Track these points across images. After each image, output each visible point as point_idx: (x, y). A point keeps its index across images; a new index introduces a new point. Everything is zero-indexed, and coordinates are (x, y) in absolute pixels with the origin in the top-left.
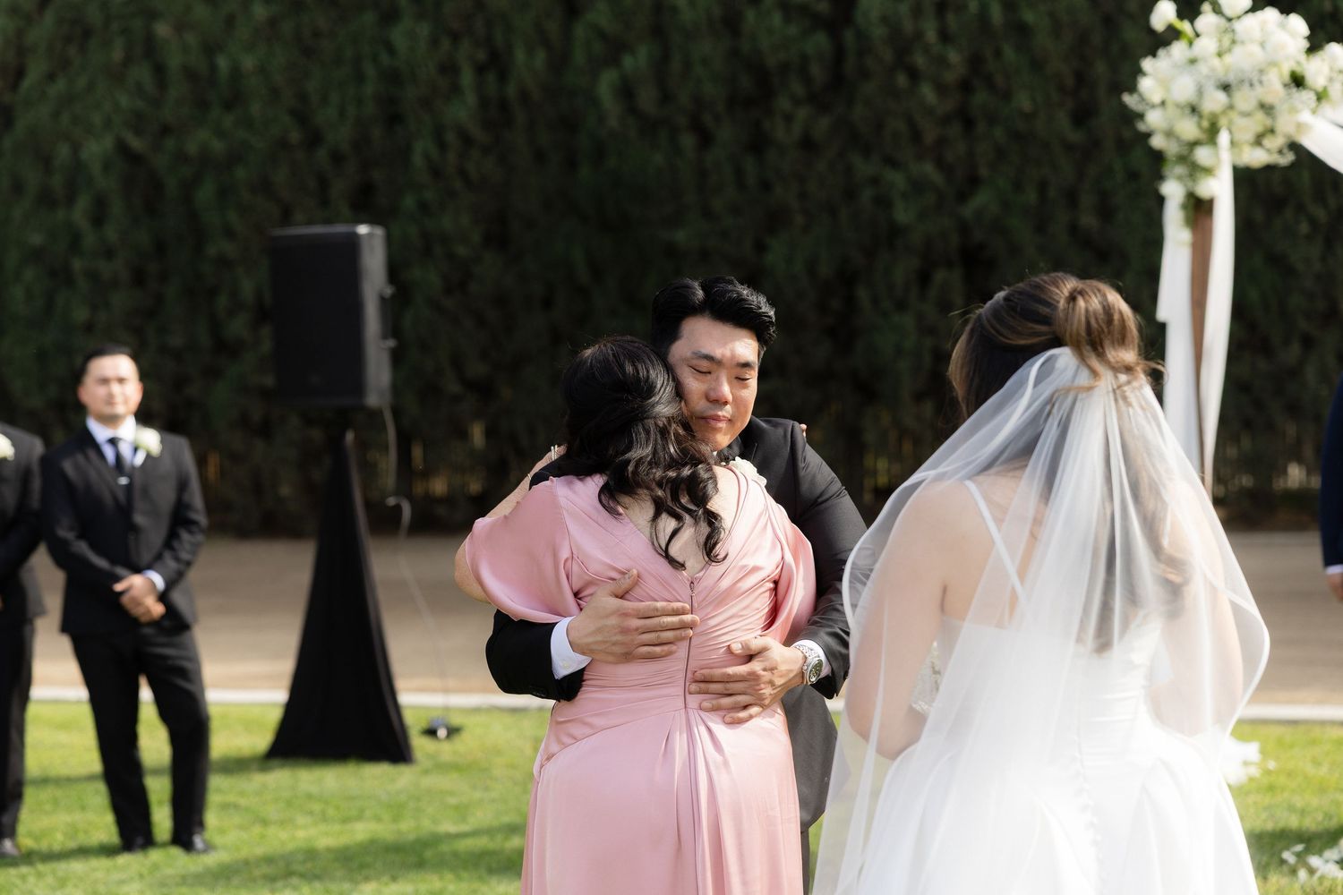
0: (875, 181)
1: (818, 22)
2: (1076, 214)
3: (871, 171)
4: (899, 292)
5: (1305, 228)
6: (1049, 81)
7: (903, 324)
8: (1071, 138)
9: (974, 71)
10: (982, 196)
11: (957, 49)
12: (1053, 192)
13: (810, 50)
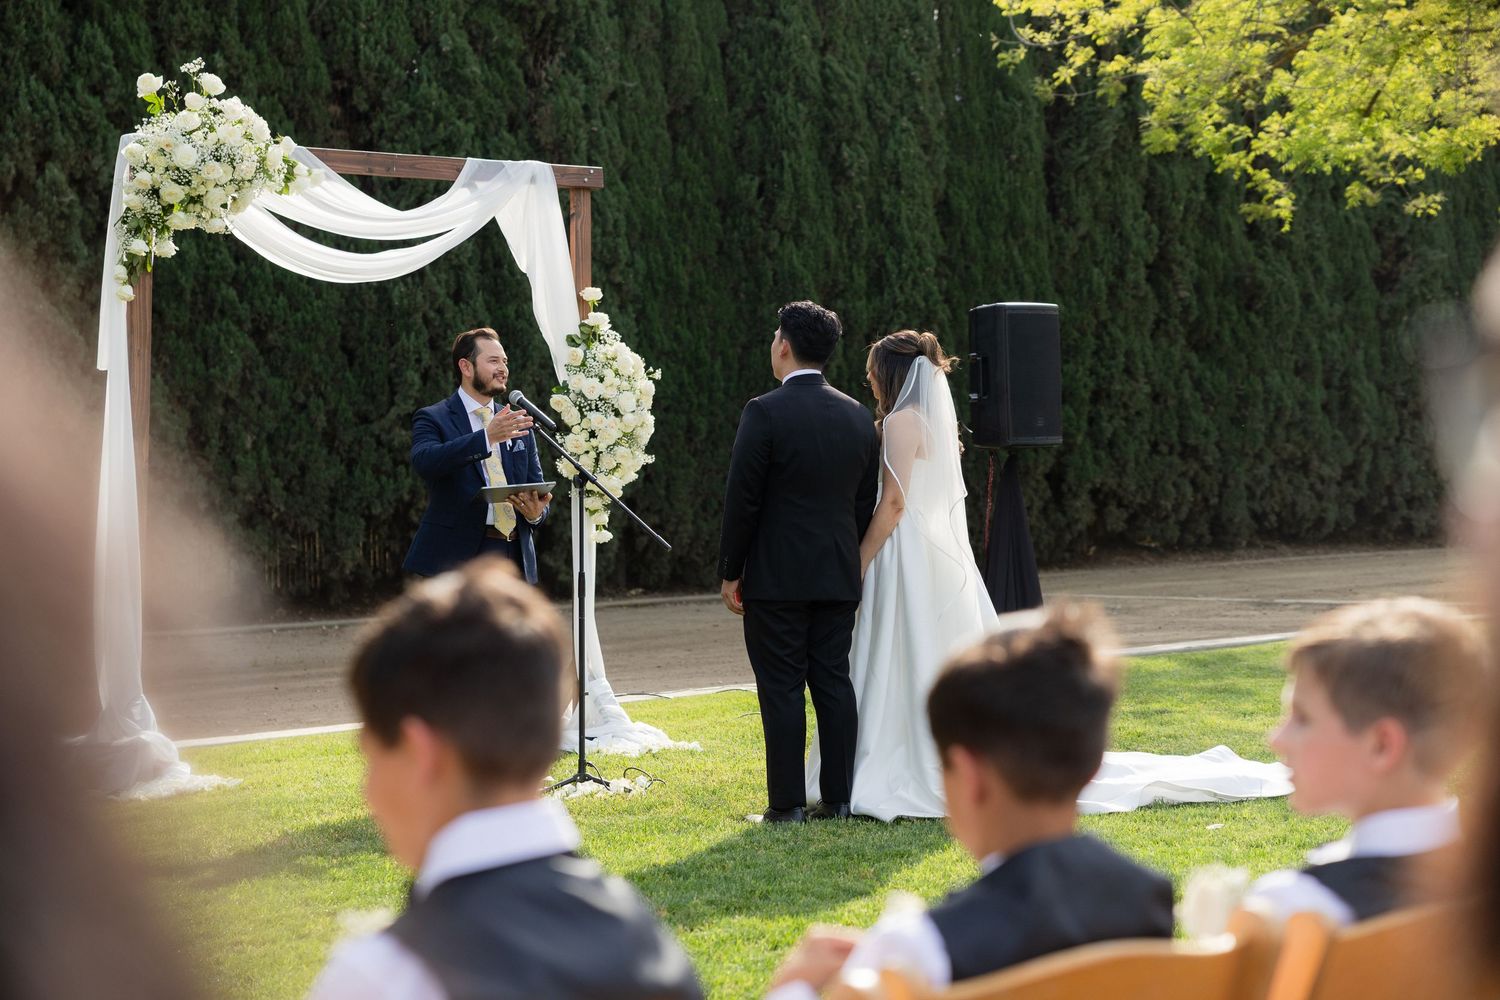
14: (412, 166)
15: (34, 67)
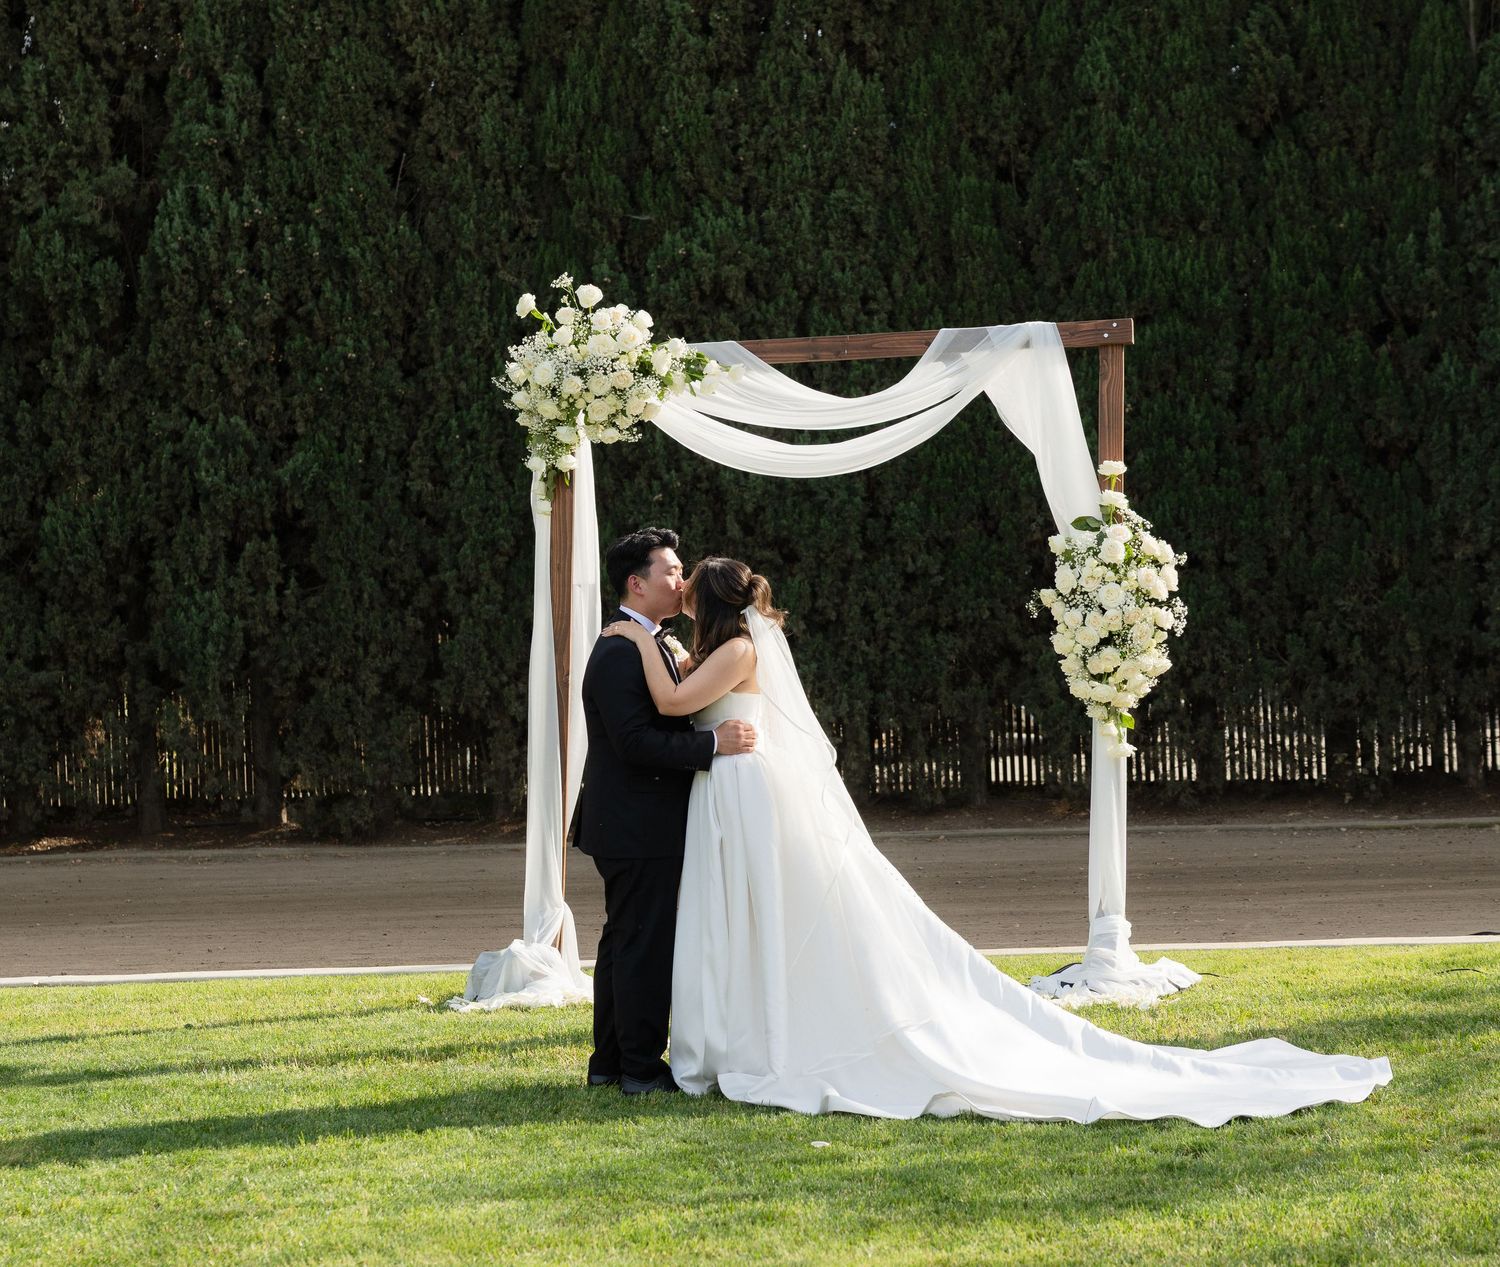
0: (177, 436)
2: (407, 478)
3: (170, 425)
4: (203, 566)
5: (659, 496)
6: (376, 326)
7: (210, 603)
8: (400, 391)
9: (291, 312)
10: (300, 456)
11: (270, 285)
12: (381, 453)
13: (96, 280)
14: (867, 347)
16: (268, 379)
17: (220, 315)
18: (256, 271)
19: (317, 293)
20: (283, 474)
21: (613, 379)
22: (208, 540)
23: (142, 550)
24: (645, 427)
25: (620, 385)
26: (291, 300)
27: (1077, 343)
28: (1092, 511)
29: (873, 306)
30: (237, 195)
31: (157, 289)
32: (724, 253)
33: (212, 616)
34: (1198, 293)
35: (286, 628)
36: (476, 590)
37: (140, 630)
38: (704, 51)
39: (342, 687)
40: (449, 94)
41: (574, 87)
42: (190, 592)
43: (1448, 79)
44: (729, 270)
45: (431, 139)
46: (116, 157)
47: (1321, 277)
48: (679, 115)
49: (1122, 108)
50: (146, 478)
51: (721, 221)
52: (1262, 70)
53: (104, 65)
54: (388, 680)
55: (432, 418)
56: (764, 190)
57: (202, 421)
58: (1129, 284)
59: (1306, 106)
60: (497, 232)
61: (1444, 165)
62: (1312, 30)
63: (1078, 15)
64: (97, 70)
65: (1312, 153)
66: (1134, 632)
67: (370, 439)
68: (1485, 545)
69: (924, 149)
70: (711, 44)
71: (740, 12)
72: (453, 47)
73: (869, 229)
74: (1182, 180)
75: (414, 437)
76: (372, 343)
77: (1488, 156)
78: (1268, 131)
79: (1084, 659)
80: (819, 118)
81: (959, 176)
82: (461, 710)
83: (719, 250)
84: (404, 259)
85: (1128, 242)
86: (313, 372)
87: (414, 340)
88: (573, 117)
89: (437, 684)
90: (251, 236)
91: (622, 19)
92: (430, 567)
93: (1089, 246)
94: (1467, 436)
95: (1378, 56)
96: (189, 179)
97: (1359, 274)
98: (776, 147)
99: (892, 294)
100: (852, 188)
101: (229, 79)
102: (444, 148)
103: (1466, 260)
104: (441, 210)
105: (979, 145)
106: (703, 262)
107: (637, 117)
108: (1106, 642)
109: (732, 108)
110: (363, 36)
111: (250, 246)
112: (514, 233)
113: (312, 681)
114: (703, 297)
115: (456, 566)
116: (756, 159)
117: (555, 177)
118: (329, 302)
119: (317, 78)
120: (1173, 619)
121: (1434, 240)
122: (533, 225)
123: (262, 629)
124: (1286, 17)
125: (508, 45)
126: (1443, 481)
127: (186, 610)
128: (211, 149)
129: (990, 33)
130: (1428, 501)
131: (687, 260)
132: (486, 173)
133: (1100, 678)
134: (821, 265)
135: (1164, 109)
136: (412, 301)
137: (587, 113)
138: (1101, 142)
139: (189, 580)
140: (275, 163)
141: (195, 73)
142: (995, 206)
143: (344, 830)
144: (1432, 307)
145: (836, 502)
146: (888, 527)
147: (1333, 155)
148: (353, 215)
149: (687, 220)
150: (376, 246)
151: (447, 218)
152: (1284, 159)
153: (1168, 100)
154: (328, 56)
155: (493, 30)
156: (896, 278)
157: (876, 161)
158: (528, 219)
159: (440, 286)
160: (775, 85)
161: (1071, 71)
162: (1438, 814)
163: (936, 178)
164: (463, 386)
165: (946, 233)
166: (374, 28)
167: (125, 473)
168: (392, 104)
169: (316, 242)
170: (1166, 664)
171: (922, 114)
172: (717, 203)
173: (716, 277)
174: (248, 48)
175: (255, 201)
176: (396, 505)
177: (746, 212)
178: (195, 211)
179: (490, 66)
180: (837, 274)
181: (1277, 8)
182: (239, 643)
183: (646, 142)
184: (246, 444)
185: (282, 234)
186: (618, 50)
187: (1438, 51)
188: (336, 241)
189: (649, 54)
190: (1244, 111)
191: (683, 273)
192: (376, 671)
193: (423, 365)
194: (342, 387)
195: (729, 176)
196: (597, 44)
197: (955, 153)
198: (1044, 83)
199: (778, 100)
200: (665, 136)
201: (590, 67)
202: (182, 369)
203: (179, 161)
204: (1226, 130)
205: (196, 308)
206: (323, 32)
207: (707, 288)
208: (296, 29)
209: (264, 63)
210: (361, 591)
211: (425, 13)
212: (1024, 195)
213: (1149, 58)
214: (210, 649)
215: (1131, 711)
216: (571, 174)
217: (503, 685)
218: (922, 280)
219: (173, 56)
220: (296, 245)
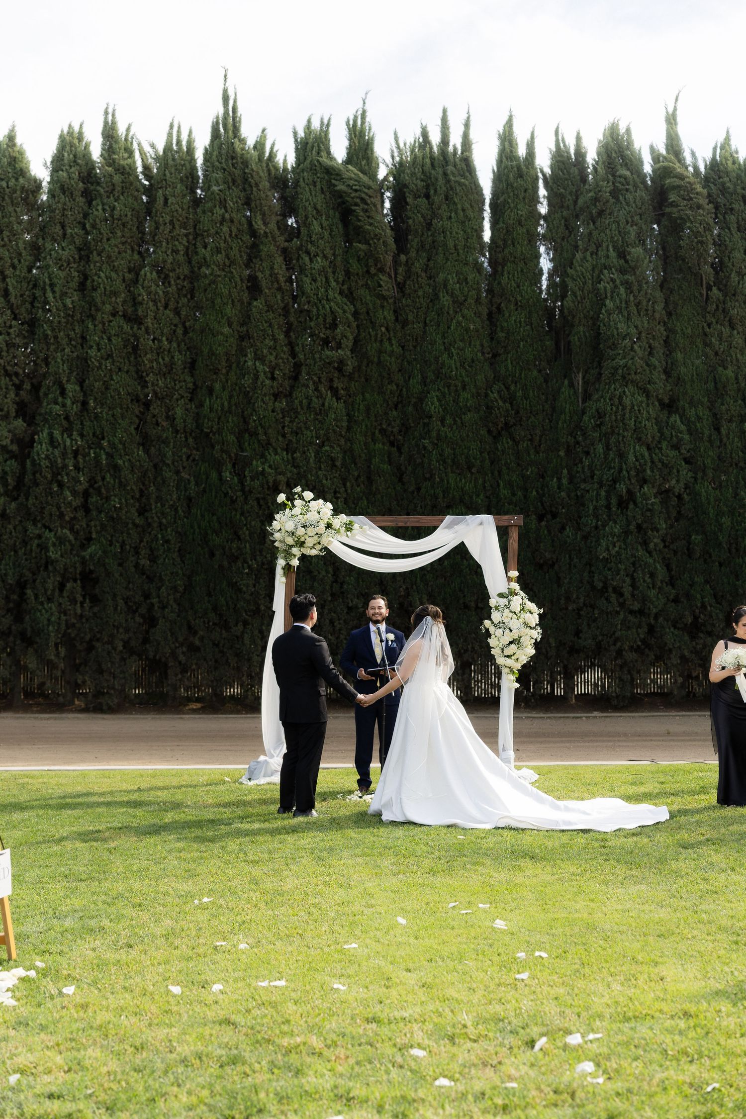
1: (13, 456)
2: (138, 558)
3: (37, 532)
4: (49, 593)
5: (247, 571)
6: (128, 494)
7: (51, 608)
8: (137, 521)
9: (91, 486)
10: (93, 547)
11: (83, 474)
12: (128, 547)
13: (7, 469)
14: (417, 521)
15: (639, 439)
16: (80, 514)
17: (61, 485)
18: (77, 468)
19: (103, 479)
20: (86, 554)
21: (317, 530)
22: (52, 582)
23: (22, 585)
24: (326, 549)
25: (320, 532)
26: (92, 481)
27: (501, 524)
28: (504, 590)
29: (339, 495)
30: (70, 436)
31: (34, 474)
32: (279, 470)
33: (52, 614)
34: (471, 497)
35: (84, 620)
36: (166, 607)
37: (19, 619)
38: (272, 387)
39: (106, 646)
40: (163, 398)
41: (217, 398)
42: (42, 603)
43: (571, 418)
44: (280, 478)
45: (154, 416)
46: (16, 417)
47: (520, 493)
48: (261, 412)
49: (443, 421)
50: (25, 554)
51: (277, 457)
52: (499, 409)
53: (14, 378)
54: (126, 644)
55: (150, 533)
56: (295, 445)
57: (50, 531)
58: (443, 491)
59: (515, 424)
60: (181, 457)
61: (568, 451)
62: (518, 394)
63: (425, 382)
64: (11, 380)
65: (517, 443)
66: (522, 639)
67: (123, 542)
68: (581, 605)
69: (361, 432)
70: (275, 384)
71: (287, 372)
72: (165, 379)
73: (338, 463)
74: (466, 451)
75: (141, 541)
76: (126, 501)
77: (586, 449)
78: (499, 434)
79: (503, 649)
80: (319, 417)
81: (375, 444)
82: (157, 657)
83: (276, 469)
84: (141, 466)
85: (444, 475)
86: (100, 512)
87: (144, 500)
88: (217, 411)
89: (148, 646)
90: (76, 453)
91: (238, 372)
92: (147, 596)
93: (428, 476)
94: (575, 560)
95: (543, 406)
96: (50, 428)
97: (534, 493)
98: (300, 428)
99: (346, 491)
100: (331, 447)
101: (69, 387)
102: (160, 420)
103: (576, 490)
104: (157, 446)
105: (383, 431)
106: (269, 474)
107: (243, 412)
108: (511, 643)
109: (283, 410)
110: (127, 372)
111: (75, 457)
112: (188, 457)
113: (94, 643)
114: (269, 488)
115: (159, 597)
116: (292, 432)
117: (207, 435)
118: (109, 483)
119: (107, 388)
120: (537, 634)
121: (565, 481)
122: (196, 454)
123: (74, 621)
124: (508, 389)
125: (189, 379)
126: (565, 578)
127: (40, 611)
128: (60, 416)
129: (389, 387)
130: (559, 586)
131: (263, 473)
132: (177, 432)
133: (508, 656)
134: (318, 477)
135: (459, 421)
136: (144, 484)
137: (222, 409)
138: (434, 434)
139: (42, 599)
140: (87, 423)
141: (54, 383)
142: (389, 457)
143: (105, 707)
144: (563, 508)
145: (321, 576)
146: (341, 587)
147: (525, 445)
148: (120, 446)
149: (263, 456)
150: (129, 460)
151: (159, 449)
152: (506, 445)
153: (461, 418)
154: (112, 379)
155: (183, 373)
156: (348, 484)
157: (341, 435)
158: (194, 452)
159: (155, 478)
160: (301, 402)
161: (422, 404)
162: (558, 712)
163: (366, 444)
164: (164, 521)
165: (369, 467)
166: (132, 369)
167: (16, 552)
168: (138, 401)
169: (104, 457)
170: (533, 652)
171: (361, 418)
172: (275, 450)
173: (275, 480)
174: (78, 374)
175: (78, 438)
176: (133, 570)
177: (287, 454)
178: (52, 441)
179: (181, 387)
180: (324, 482)
181: (504, 384)
182: (63, 627)
183: (245, 422)
184: (70, 541)
185: (89, 453)
186: (236, 384)
187: (568, 406)
188: (112, 457)
189: (249, 386)
190: (490, 425)
191: (261, 478)
192: (122, 640)
193: (146, 511)
194: (112, 518)
195: (280, 439)
196: (227, 382)
197: (373, 434)
198: (410, 408)
199: (302, 408)
200: (255, 421)
201: (224, 390)
202: (43, 508)
203: (46, 420)
204: (483, 432)
205: (51, 483)
206: (111, 370)
207: (271, 484)
208: (100, 368)
209: (84, 381)
210: (117, 606)
211: (155, 364)
212: (401, 453)
213: (454, 401)
214: (51, 628)
215: (518, 670)
216: (214, 434)
217: (176, 647)
218: (358, 486)
219: (44, 376)
220: (95, 458)
